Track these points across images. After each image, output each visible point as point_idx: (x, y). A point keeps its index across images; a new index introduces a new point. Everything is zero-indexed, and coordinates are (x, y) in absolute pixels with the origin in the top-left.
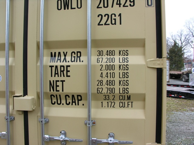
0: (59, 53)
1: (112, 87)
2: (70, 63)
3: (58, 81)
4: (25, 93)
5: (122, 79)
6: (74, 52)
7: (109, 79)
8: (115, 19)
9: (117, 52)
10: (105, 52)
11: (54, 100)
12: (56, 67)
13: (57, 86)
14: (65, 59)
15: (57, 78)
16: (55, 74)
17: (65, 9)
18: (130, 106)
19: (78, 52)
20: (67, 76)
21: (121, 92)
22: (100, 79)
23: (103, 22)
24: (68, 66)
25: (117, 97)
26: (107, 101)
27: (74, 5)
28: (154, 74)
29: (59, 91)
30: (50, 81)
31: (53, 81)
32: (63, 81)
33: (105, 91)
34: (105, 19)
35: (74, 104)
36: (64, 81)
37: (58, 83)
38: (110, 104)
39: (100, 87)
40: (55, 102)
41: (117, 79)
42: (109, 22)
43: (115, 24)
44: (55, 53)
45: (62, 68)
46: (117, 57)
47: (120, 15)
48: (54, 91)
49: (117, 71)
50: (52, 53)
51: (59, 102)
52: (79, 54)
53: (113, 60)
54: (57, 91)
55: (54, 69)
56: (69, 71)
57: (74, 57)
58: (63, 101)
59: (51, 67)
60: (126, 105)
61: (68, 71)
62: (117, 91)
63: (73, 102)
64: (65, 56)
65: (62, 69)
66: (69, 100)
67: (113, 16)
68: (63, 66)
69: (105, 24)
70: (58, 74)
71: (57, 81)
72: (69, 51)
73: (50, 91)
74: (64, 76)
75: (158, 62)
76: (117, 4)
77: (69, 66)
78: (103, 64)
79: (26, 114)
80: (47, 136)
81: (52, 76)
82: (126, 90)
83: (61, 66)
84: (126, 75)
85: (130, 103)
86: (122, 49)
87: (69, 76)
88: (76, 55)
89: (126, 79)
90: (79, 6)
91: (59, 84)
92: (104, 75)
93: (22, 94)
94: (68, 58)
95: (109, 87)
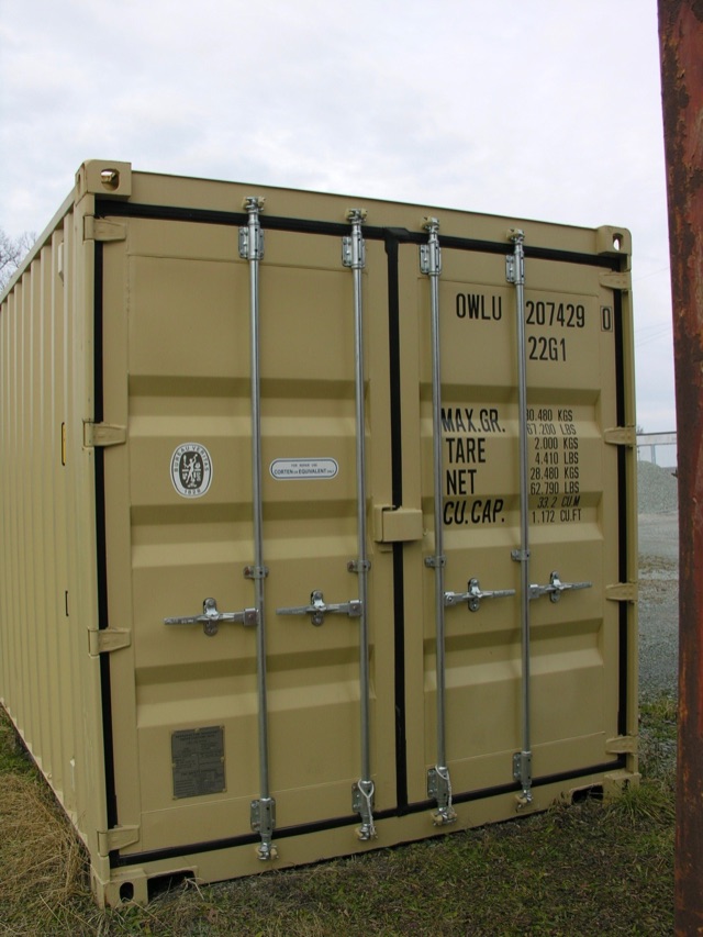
0: (458, 411)
1: (554, 481)
2: (483, 434)
3: (464, 472)
4: (397, 501)
5: (569, 466)
6: (486, 411)
7: (549, 465)
8: (556, 349)
9: (555, 414)
10: (536, 413)
11: (450, 515)
12: (460, 440)
13: (462, 482)
14: (470, 424)
15: (461, 466)
16: (458, 456)
17: (471, 317)
18: (577, 517)
19: (491, 411)
20: (481, 461)
21: (568, 490)
22: (536, 465)
23: (537, 354)
24: (481, 440)
25: (559, 501)
26: (542, 510)
27: (488, 312)
28: (613, 455)
29: (465, 493)
30: (448, 472)
31: (455, 472)
32: (472, 472)
33: (543, 489)
34: (540, 346)
35: (486, 519)
36: (475, 471)
37: (464, 477)
38: (546, 514)
39: (536, 481)
40: (451, 519)
41: (561, 466)
42: (546, 354)
43: (556, 358)
44: (450, 411)
45: (471, 443)
46: (556, 423)
47: (563, 342)
48: (455, 492)
49: (561, 450)
50: (443, 411)
51: (459, 519)
52: (494, 414)
53: (551, 429)
54: (461, 492)
55: (455, 444)
56: (483, 451)
57: (486, 421)
58: (467, 516)
59: (450, 440)
60: (571, 517)
61: (481, 451)
62: (562, 490)
63: (484, 516)
64: (469, 417)
65: (471, 447)
66: (479, 513)
67: (553, 342)
68: (473, 440)
69: (541, 358)
70: (462, 456)
71: (461, 472)
72: (477, 408)
73: (448, 493)
74: (474, 461)
75: (622, 434)
76: (558, 319)
77: (483, 440)
78: (538, 435)
79: (398, 548)
80: (449, 594)
81: (451, 461)
82: (574, 485)
83: (468, 440)
84: (574, 458)
85: (576, 512)
86: (562, 408)
87: (484, 461)
88: (488, 418)
89: (574, 465)
90: (497, 316)
91: (466, 477)
92: (542, 458)
93: (389, 504)
94: (476, 422)
95: (549, 481)
